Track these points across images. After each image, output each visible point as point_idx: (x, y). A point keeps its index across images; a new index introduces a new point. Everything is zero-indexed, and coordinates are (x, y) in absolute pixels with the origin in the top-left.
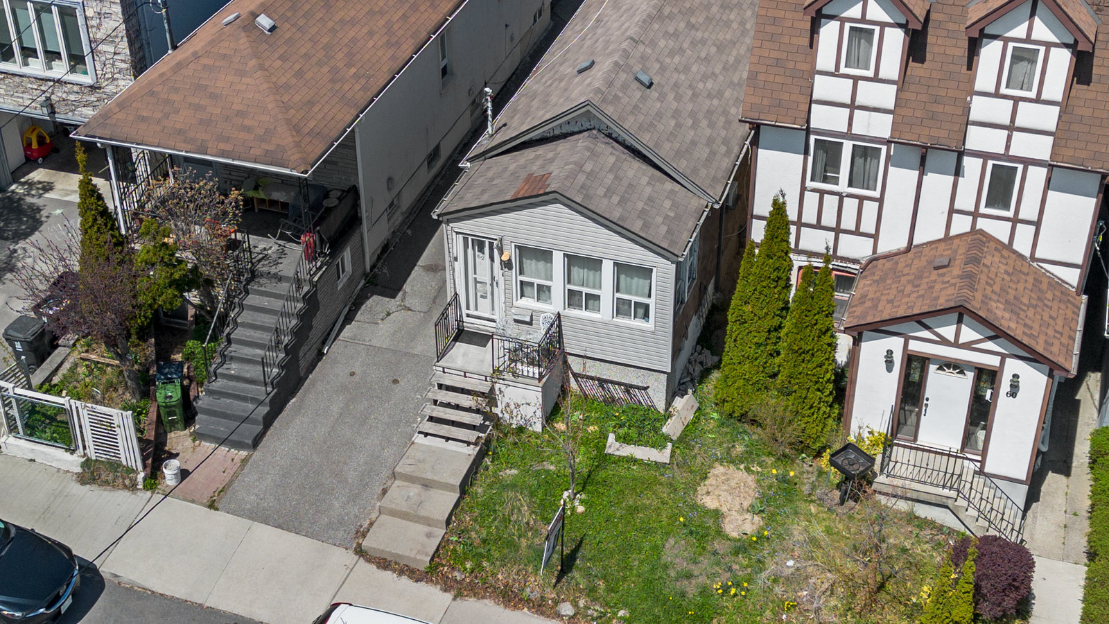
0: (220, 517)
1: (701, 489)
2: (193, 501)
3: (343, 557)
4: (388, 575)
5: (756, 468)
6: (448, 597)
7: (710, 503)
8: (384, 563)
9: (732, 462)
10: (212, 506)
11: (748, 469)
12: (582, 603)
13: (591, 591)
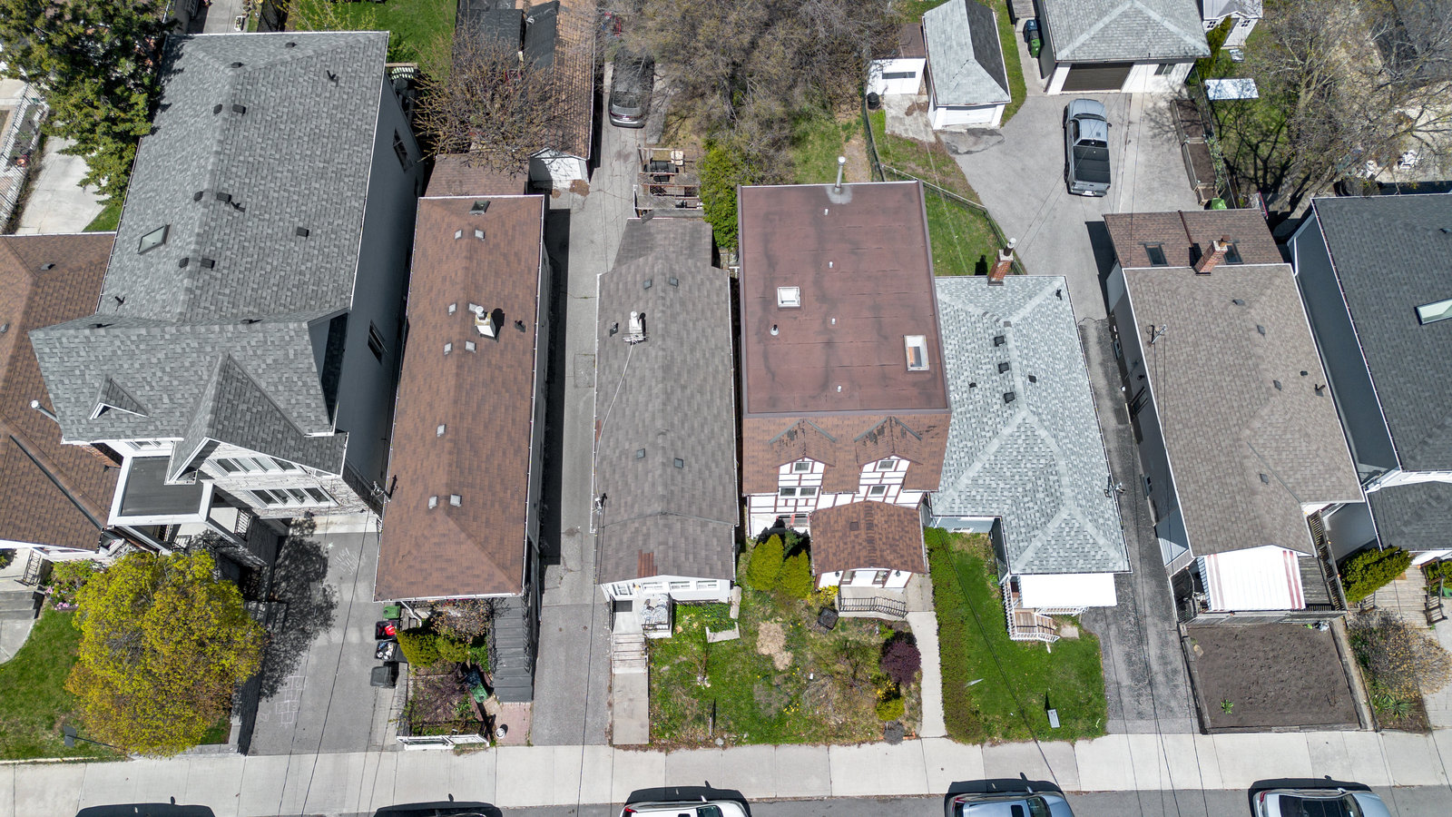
0: (536, 749)
1: (759, 644)
2: (518, 745)
3: (605, 750)
4: (631, 752)
5: (780, 619)
6: (663, 754)
7: (765, 651)
8: (626, 747)
9: (767, 619)
10: (529, 745)
11: (776, 621)
12: (725, 736)
13: (728, 730)
